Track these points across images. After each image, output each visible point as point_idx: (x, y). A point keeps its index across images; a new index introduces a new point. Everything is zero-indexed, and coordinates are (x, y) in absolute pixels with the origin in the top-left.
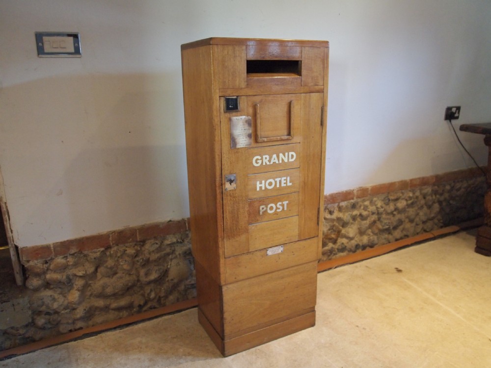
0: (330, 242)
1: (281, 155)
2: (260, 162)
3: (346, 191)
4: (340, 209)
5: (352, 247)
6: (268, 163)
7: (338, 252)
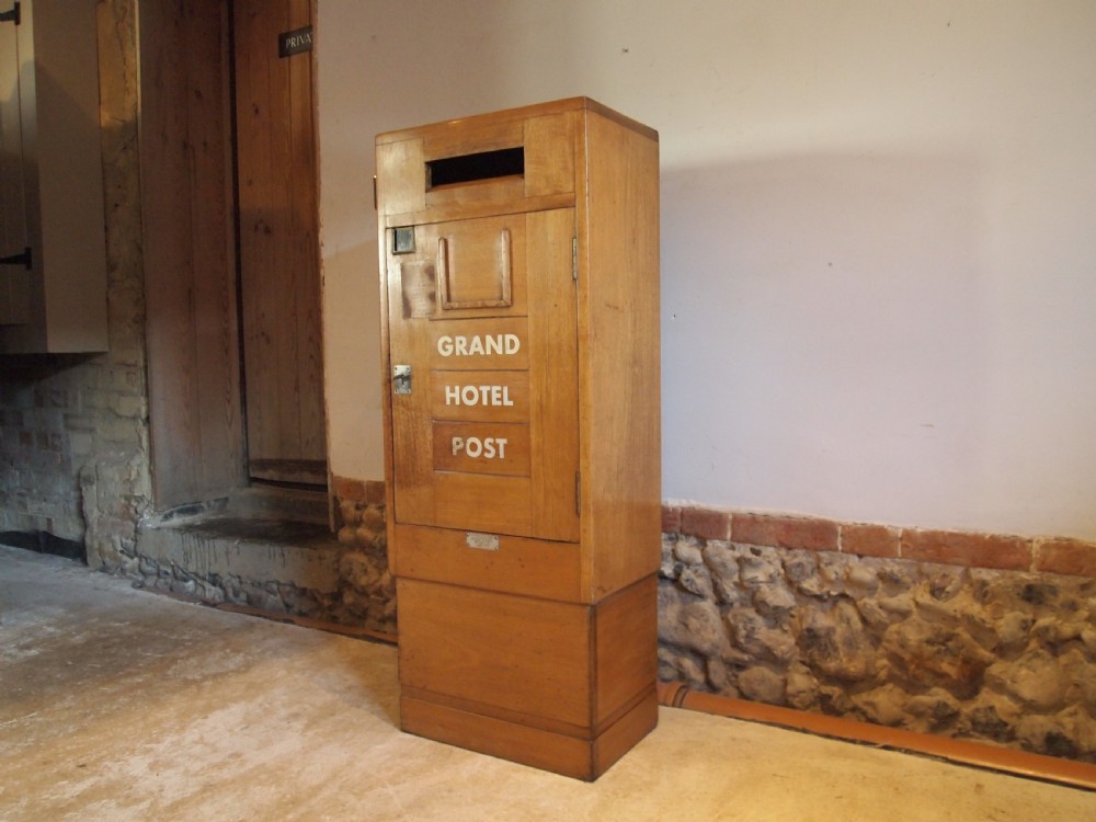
0: (936, 685)
2: (450, 348)
3: (992, 537)
4: (982, 593)
5: (1033, 735)
6: (465, 353)
7: (974, 730)
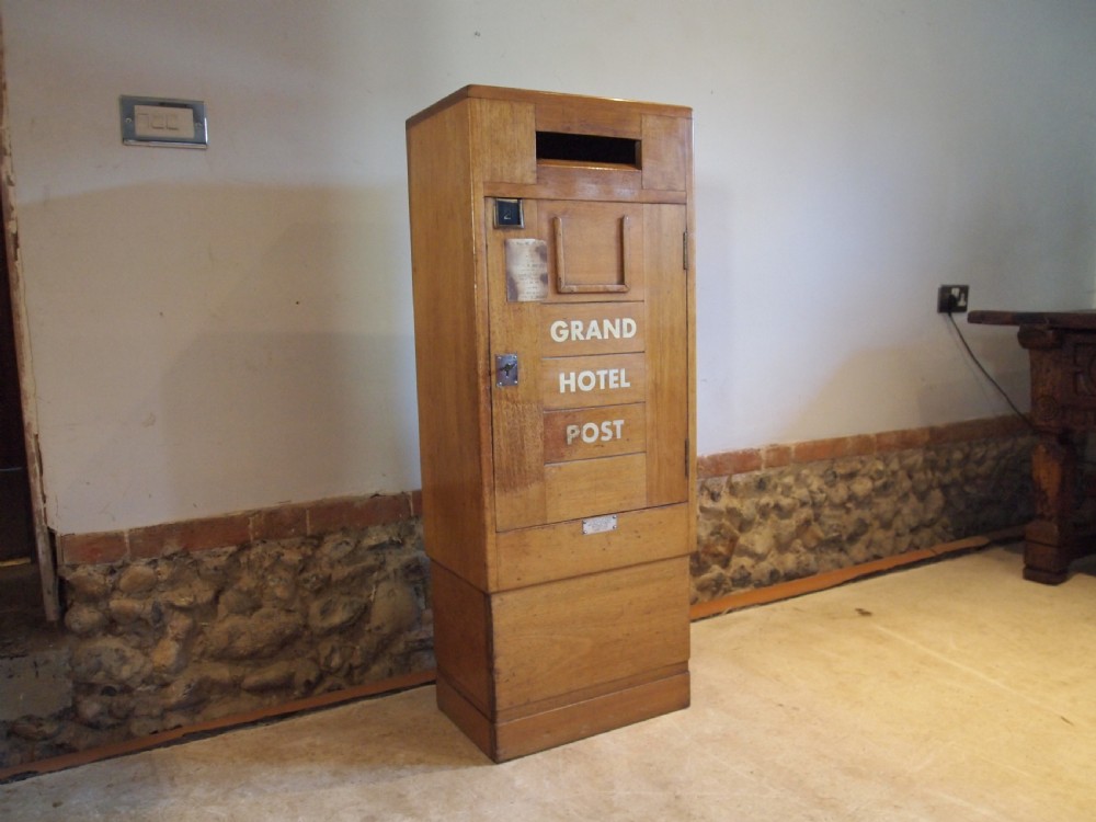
0: (714, 563)
1: (607, 323)
2: (565, 333)
3: (743, 452)
4: (733, 489)
5: (763, 575)
6: (581, 338)
7: (734, 586)
